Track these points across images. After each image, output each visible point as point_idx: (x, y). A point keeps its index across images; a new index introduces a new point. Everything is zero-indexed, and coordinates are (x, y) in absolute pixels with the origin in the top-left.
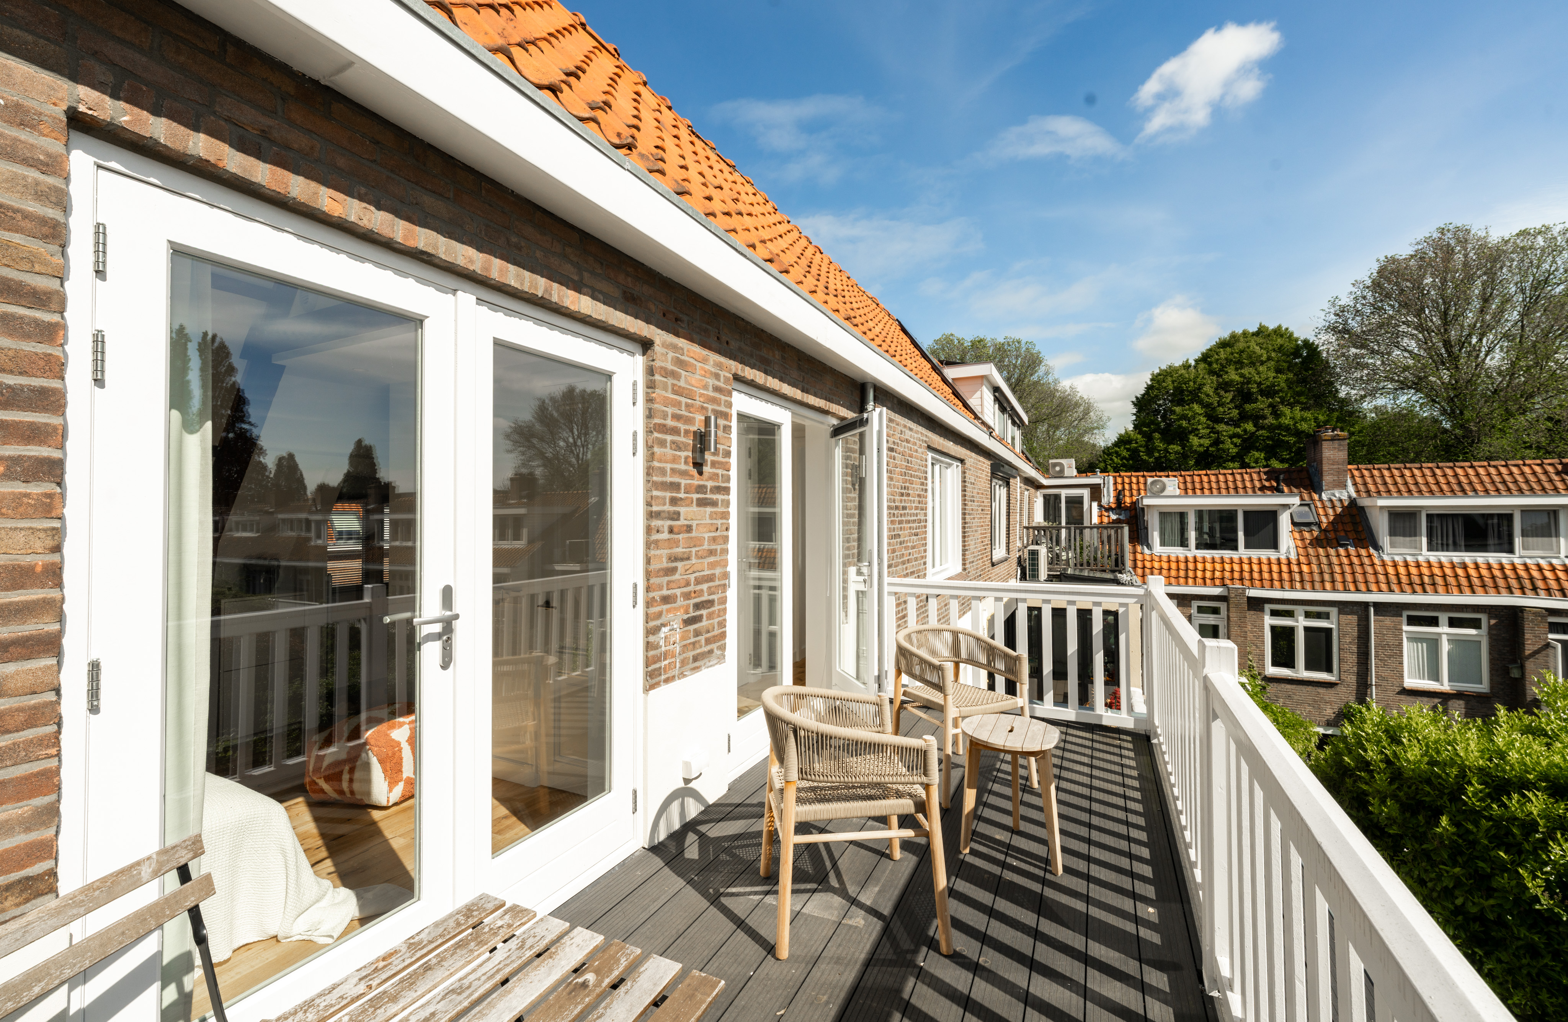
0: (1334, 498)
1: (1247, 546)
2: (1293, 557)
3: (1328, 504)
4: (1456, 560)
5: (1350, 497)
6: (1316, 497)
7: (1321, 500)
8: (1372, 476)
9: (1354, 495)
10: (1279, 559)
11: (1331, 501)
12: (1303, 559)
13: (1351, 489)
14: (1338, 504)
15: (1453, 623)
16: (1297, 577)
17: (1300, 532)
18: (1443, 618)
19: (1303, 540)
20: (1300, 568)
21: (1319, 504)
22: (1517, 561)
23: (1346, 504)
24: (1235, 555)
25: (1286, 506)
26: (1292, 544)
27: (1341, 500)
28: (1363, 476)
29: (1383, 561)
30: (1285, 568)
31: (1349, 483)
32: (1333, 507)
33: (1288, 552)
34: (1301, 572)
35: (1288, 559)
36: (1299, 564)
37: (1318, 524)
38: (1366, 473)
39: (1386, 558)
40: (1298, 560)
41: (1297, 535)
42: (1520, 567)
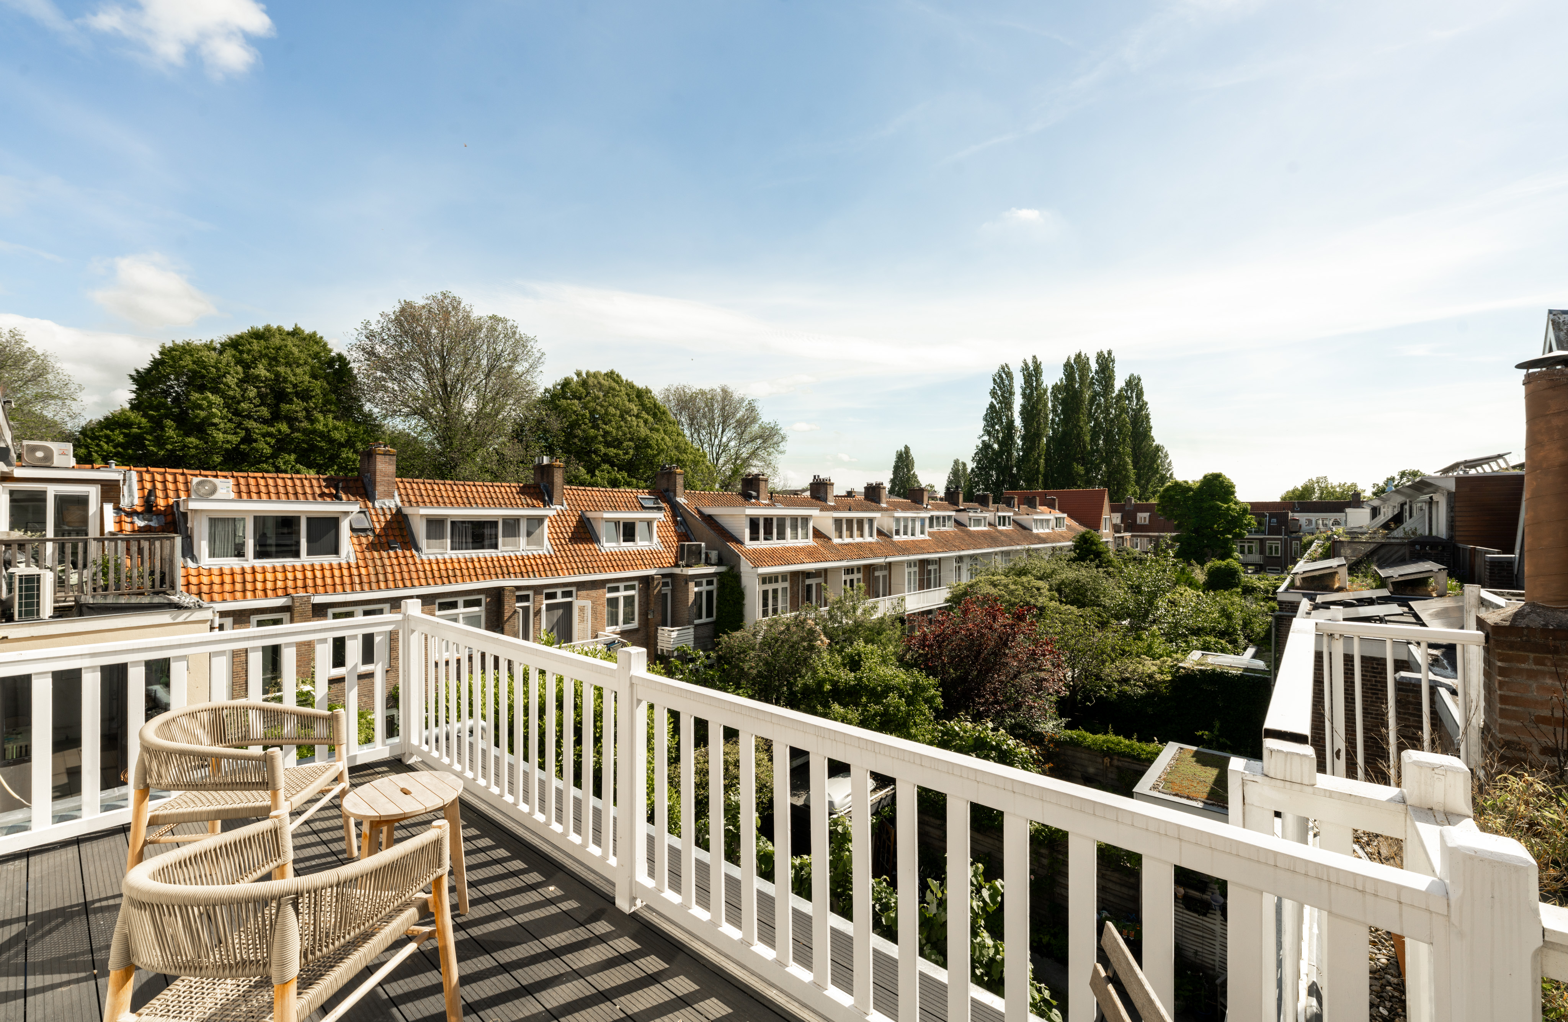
0: (384, 507)
1: (310, 553)
2: (353, 561)
3: (380, 512)
4: (467, 556)
5: (397, 506)
6: (370, 505)
7: (374, 508)
8: (412, 489)
9: (400, 504)
10: (340, 564)
11: (382, 508)
12: (361, 563)
13: (397, 499)
14: (387, 512)
15: (467, 604)
16: (357, 580)
17: (358, 537)
18: (460, 601)
19: (360, 544)
20: (359, 571)
21: (373, 512)
22: (500, 555)
23: (394, 512)
24: (297, 563)
25: (346, 513)
26: (351, 549)
27: (390, 509)
28: (405, 488)
29: (422, 560)
30: (346, 572)
31: (396, 494)
32: (384, 515)
33: (348, 556)
34: (360, 575)
35: (348, 564)
36: (358, 567)
37: (373, 530)
38: (408, 485)
39: (424, 557)
40: (357, 563)
41: (355, 541)
42: (501, 559)
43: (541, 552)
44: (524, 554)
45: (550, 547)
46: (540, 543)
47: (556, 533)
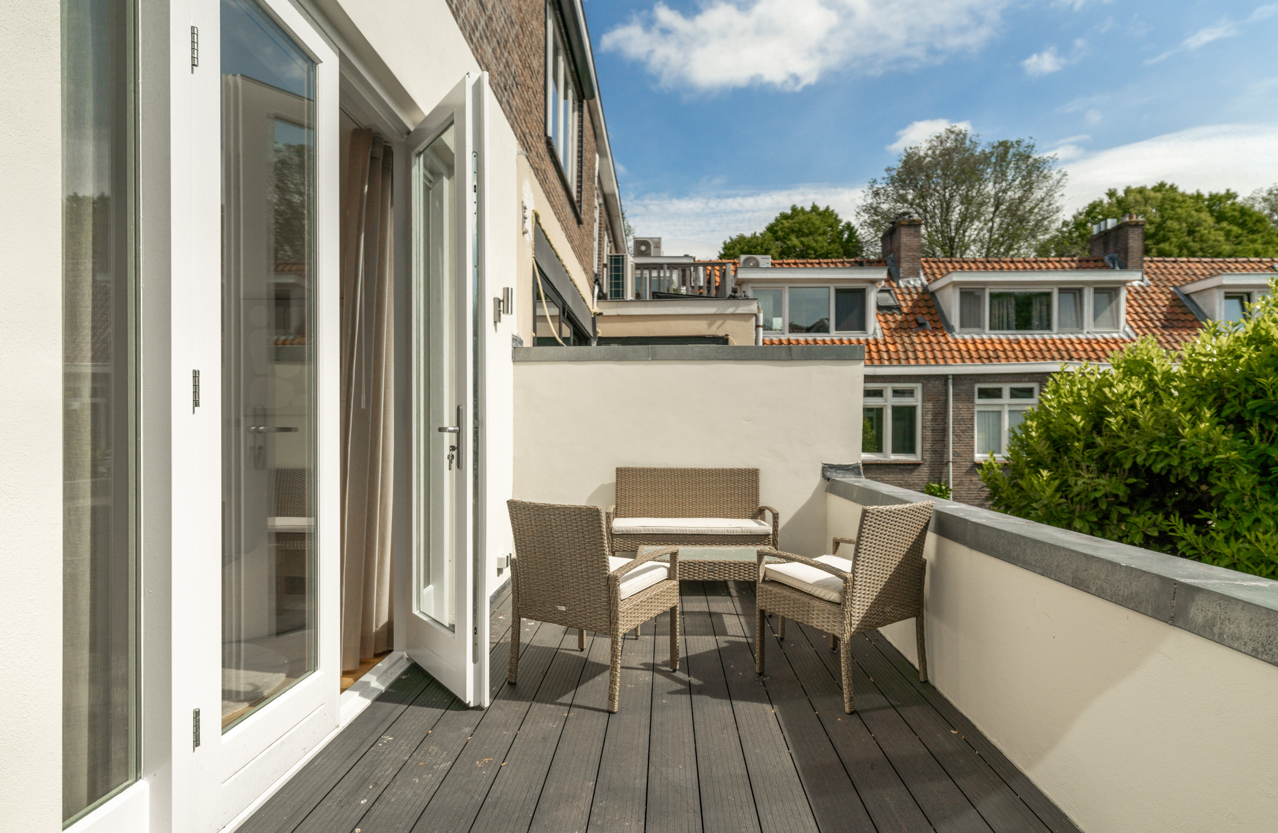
0: (909, 286)
1: (838, 328)
2: (880, 337)
3: (905, 291)
4: (1011, 337)
5: (922, 284)
6: (894, 285)
7: (899, 287)
8: (939, 268)
9: (926, 283)
10: (867, 340)
11: (907, 288)
12: (888, 339)
13: (923, 278)
14: (913, 291)
15: (1016, 393)
16: (885, 356)
17: (884, 315)
18: (1006, 388)
19: (886, 322)
20: (887, 347)
21: (898, 291)
22: (1055, 337)
23: (920, 290)
24: (827, 338)
25: (873, 282)
26: (878, 326)
27: (915, 288)
28: (931, 268)
29: (955, 339)
30: (873, 348)
31: (922, 273)
32: (910, 293)
33: (875, 333)
34: (888, 351)
35: (876, 340)
36: (885, 343)
37: (899, 308)
38: (933, 265)
39: (957, 336)
40: (885, 340)
41: (881, 318)
42: (1058, 342)
43: (1116, 335)
44: (1090, 336)
45: (1128, 329)
46: (1115, 324)
47: (1137, 313)
